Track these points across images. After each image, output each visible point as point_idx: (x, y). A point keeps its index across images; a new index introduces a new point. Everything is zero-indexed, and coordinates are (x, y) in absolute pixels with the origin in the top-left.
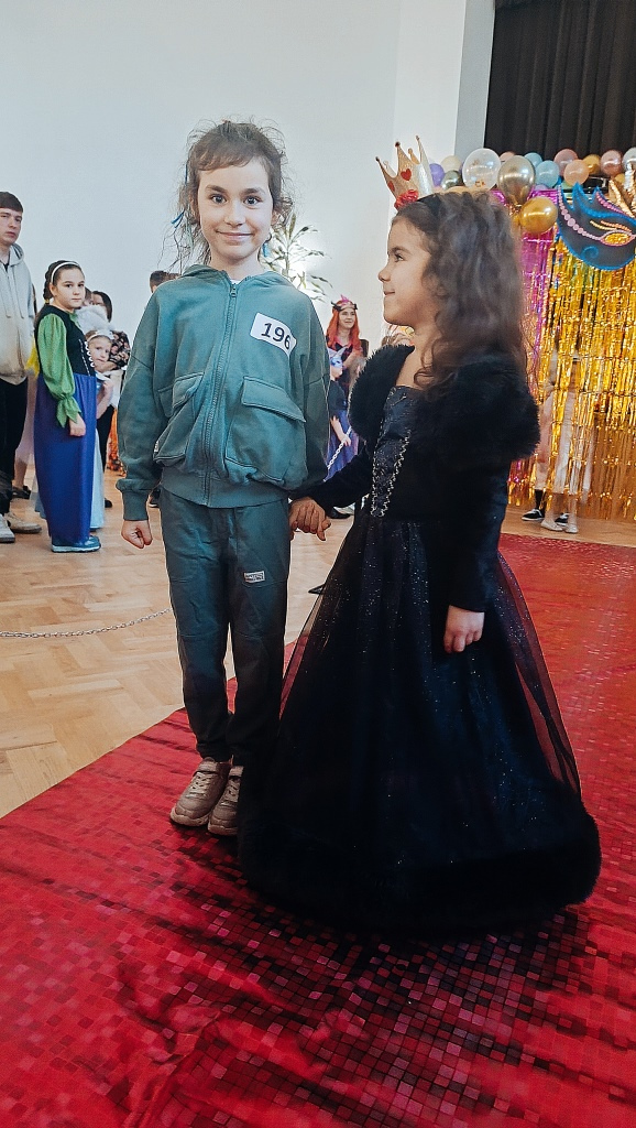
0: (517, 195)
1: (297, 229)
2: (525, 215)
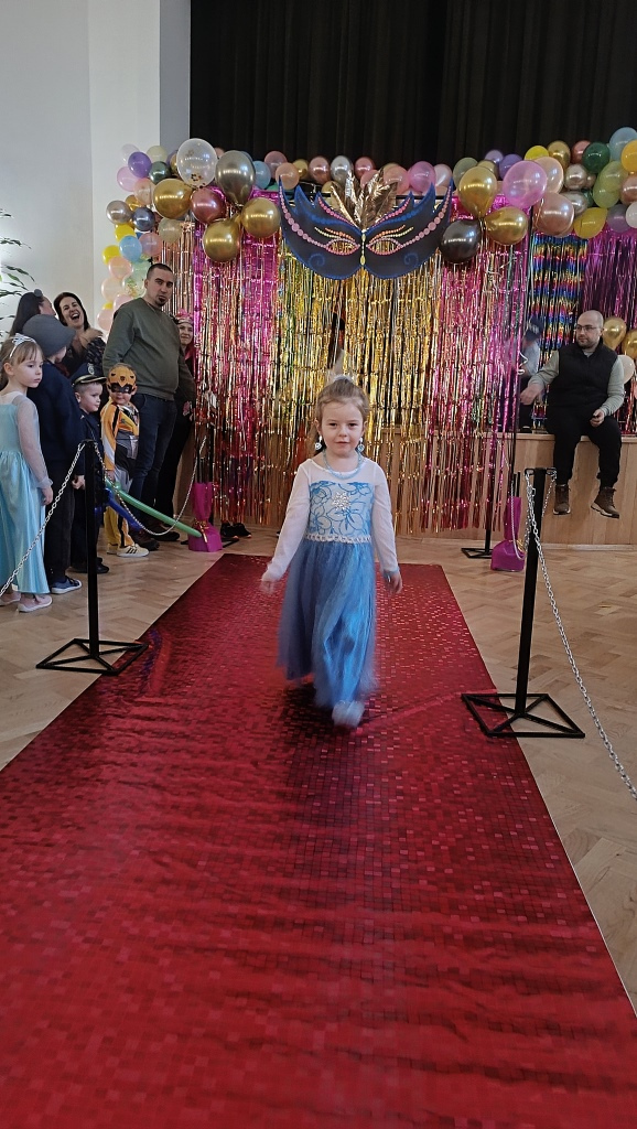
0: (237, 194)
2: (247, 217)
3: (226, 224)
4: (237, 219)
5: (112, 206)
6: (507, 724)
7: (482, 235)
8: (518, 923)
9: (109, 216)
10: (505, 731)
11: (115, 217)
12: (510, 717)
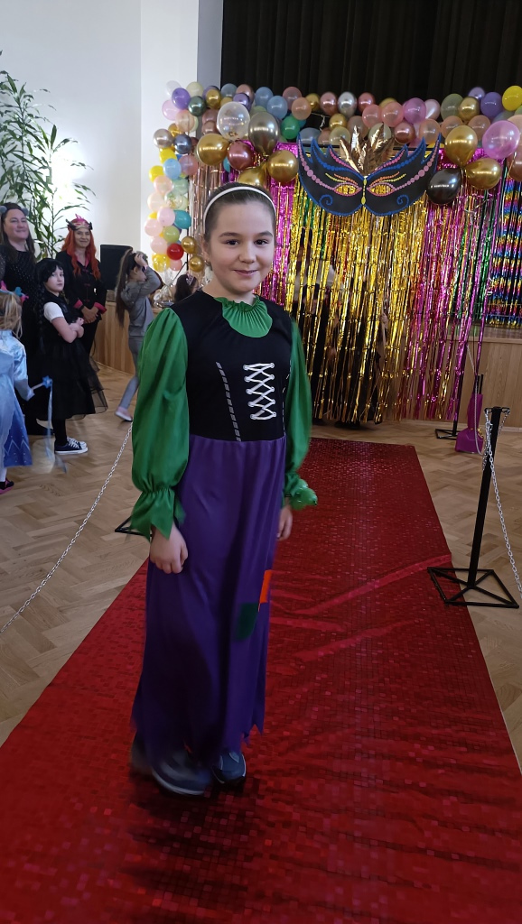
0: (265, 147)
1: (58, 139)
2: (272, 165)
3: (255, 171)
4: (264, 166)
5: (158, 133)
6: (461, 594)
7: (462, 180)
8: (461, 753)
9: (156, 143)
10: (458, 600)
11: (161, 143)
12: (463, 588)
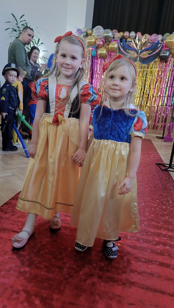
0: (108, 40)
1: (40, 43)
2: (110, 46)
3: (104, 48)
4: (107, 47)
7: (170, 54)
12: (167, 168)
